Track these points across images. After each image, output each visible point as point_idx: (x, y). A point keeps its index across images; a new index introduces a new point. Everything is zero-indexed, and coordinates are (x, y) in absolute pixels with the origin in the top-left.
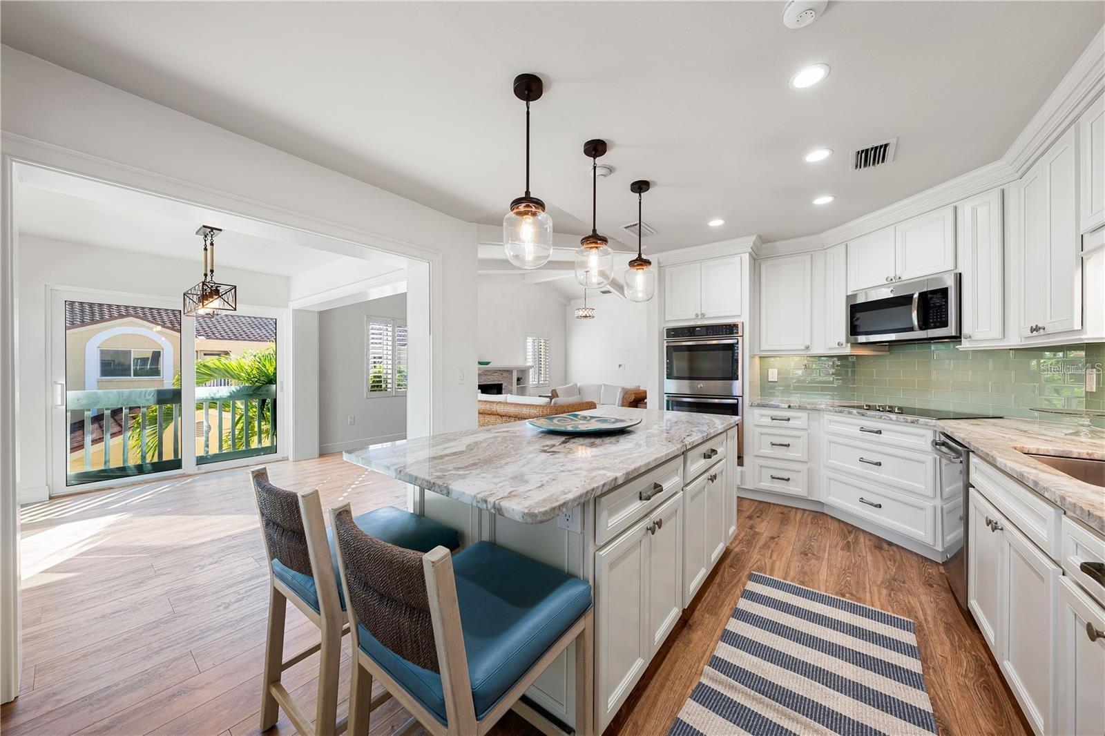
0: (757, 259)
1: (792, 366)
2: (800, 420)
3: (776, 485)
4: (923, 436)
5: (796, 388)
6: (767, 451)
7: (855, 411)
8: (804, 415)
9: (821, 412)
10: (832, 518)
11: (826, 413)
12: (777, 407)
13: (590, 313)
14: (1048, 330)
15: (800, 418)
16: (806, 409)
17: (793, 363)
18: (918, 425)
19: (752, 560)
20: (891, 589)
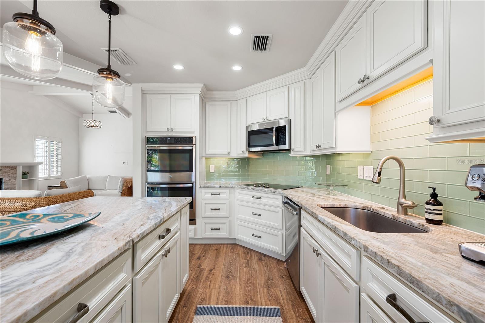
0: (204, 100)
1: (222, 163)
2: (225, 194)
3: (213, 233)
4: (278, 199)
5: (223, 176)
6: (209, 214)
7: (250, 187)
8: (227, 191)
9: (235, 189)
10: (240, 246)
11: (237, 189)
12: (214, 187)
13: (97, 124)
14: (323, 147)
15: (225, 193)
16: (228, 187)
17: (222, 162)
18: (276, 194)
19: (198, 294)
20: (268, 287)
